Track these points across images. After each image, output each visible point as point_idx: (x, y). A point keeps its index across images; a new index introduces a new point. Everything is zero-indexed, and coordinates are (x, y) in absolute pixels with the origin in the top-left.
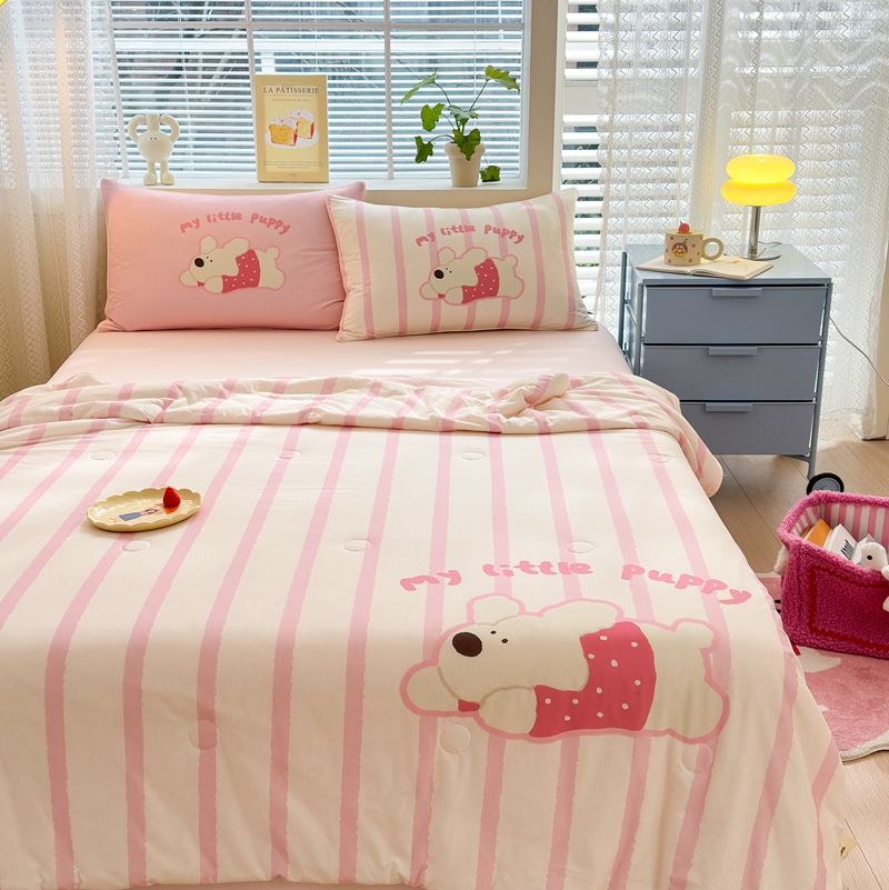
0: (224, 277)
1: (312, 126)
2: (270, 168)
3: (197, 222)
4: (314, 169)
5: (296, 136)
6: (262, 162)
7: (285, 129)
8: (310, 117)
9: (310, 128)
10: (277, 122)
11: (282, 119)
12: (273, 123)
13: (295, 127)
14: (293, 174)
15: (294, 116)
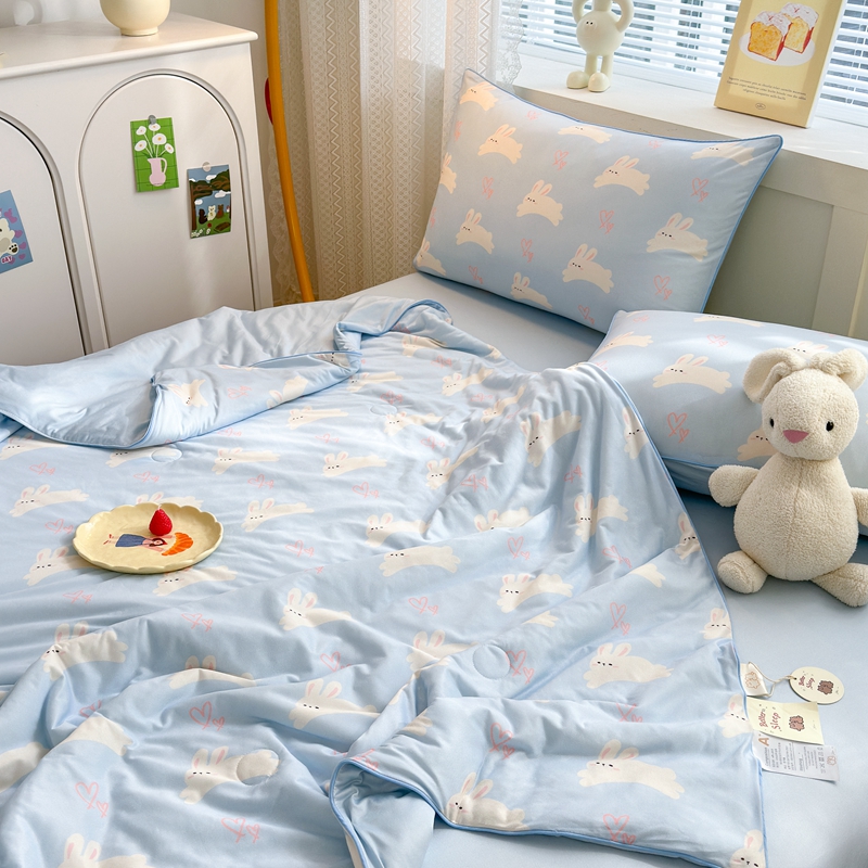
1: (810, 33)
2: (736, 90)
4: (791, 102)
5: (782, 46)
6: (727, 79)
7: (770, 31)
8: (811, 19)
9: (805, 35)
10: (764, 20)
11: (771, 15)
12: (758, 20)
13: (785, 31)
14: (760, 106)
15: (789, 13)
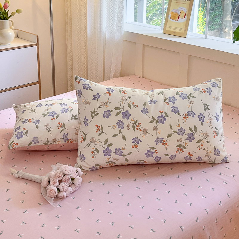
1: (185, 14)
2: (167, 29)
4: (182, 31)
5: (179, 17)
6: (165, 26)
7: (176, 14)
8: (185, 10)
10: (174, 11)
11: (176, 10)
12: (172, 11)
13: (179, 14)
14: (175, 32)
15: (180, 9)
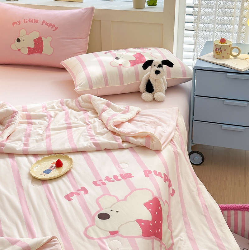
0: (28, 48)
3: (19, 22)
